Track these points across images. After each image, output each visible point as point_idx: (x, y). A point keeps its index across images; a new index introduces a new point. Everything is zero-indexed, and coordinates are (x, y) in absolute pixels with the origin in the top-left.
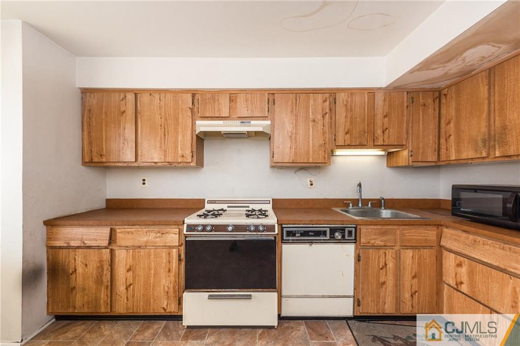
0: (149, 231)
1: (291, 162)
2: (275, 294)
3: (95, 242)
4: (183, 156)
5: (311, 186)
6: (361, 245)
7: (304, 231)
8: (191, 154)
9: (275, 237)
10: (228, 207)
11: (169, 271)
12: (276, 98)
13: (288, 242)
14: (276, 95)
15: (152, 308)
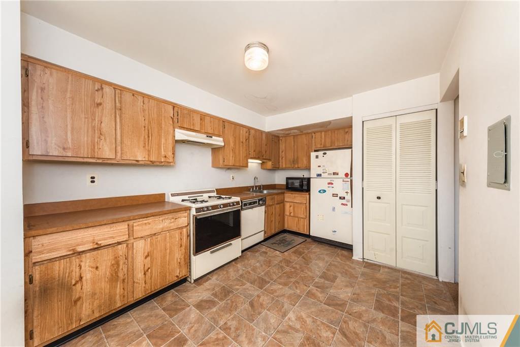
0: (165, 219)
3: (113, 240)
4: (165, 157)
7: (250, 203)
8: (172, 156)
10: (189, 197)
11: (181, 246)
14: (226, 123)
15: (167, 280)
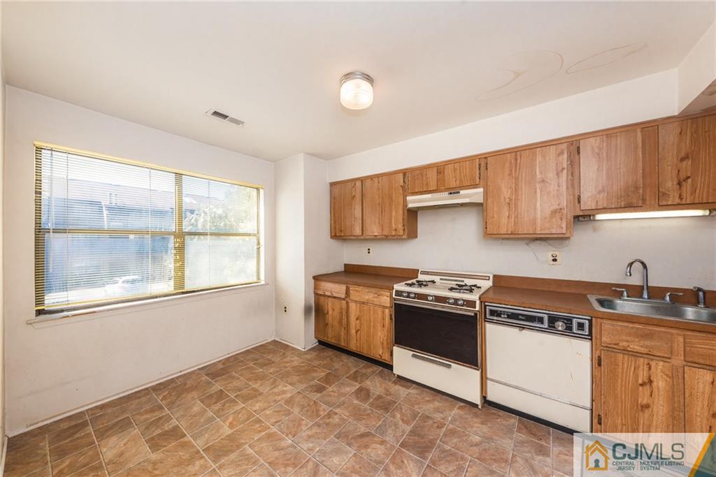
0: (370, 292)
1: (510, 232)
2: (478, 373)
3: (338, 294)
4: (396, 230)
5: (554, 263)
6: (603, 344)
7: (512, 313)
8: (403, 228)
9: (476, 314)
10: (441, 279)
11: (384, 326)
12: (489, 162)
13: (491, 322)
14: (489, 158)
15: (372, 352)
